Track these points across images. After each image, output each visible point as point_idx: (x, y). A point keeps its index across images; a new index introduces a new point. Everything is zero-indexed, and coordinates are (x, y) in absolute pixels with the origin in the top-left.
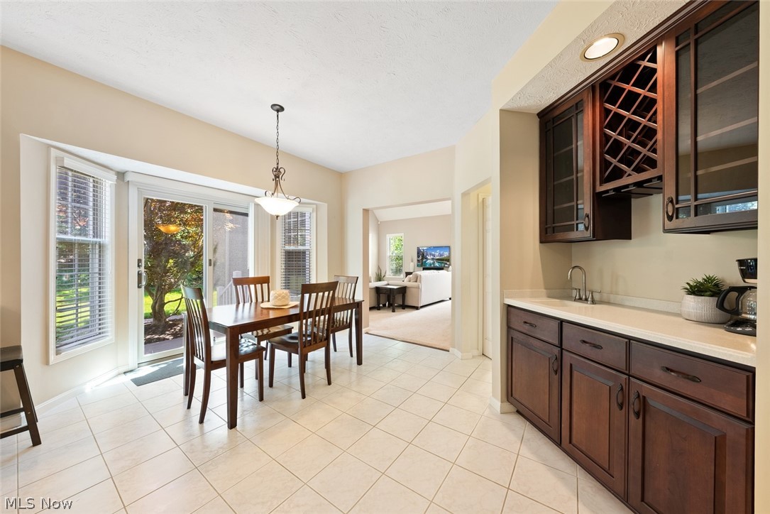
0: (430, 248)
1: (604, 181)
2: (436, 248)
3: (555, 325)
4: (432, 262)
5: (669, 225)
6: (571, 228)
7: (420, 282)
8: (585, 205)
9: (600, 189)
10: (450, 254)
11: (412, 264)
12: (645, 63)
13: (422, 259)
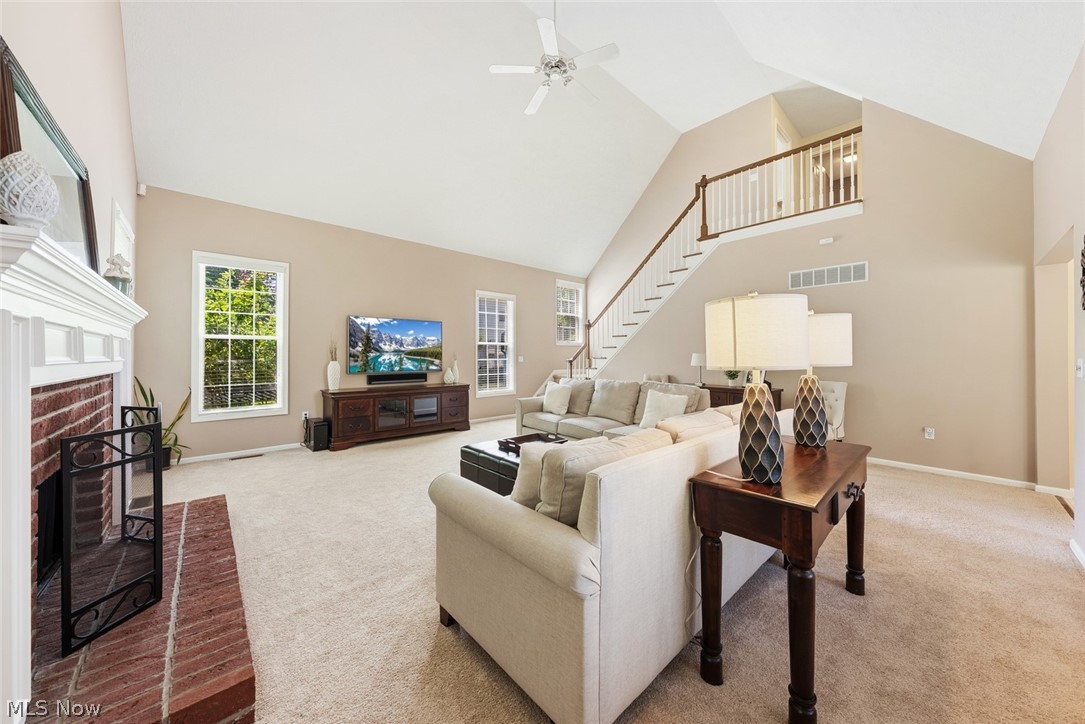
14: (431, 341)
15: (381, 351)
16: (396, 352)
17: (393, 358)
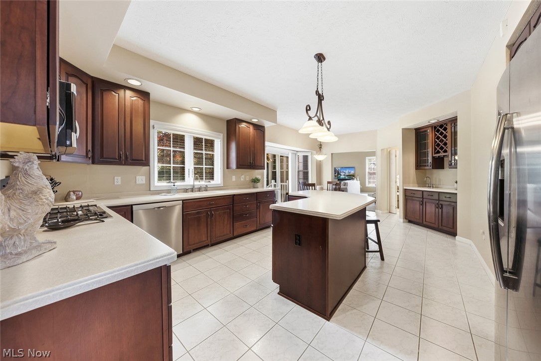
0: (342, 168)
1: (435, 153)
2: (346, 168)
3: (421, 192)
5: (450, 167)
6: (426, 166)
8: (430, 159)
9: (434, 156)
10: (355, 172)
12: (445, 126)
13: (338, 175)
14: (352, 172)
15: (341, 175)
16: (344, 175)
17: (344, 177)
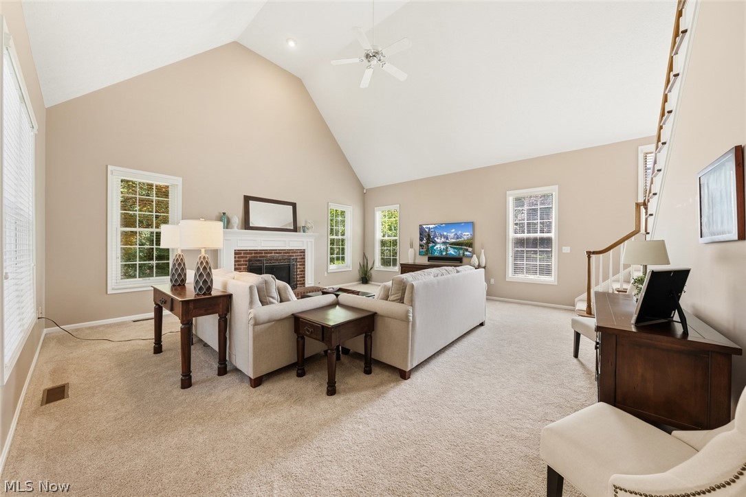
0: (440, 226)
2: (449, 225)
4: (442, 247)
7: (412, 303)
10: (473, 235)
11: (411, 251)
13: (428, 243)
14: (466, 235)
15: (435, 243)
16: (444, 243)
